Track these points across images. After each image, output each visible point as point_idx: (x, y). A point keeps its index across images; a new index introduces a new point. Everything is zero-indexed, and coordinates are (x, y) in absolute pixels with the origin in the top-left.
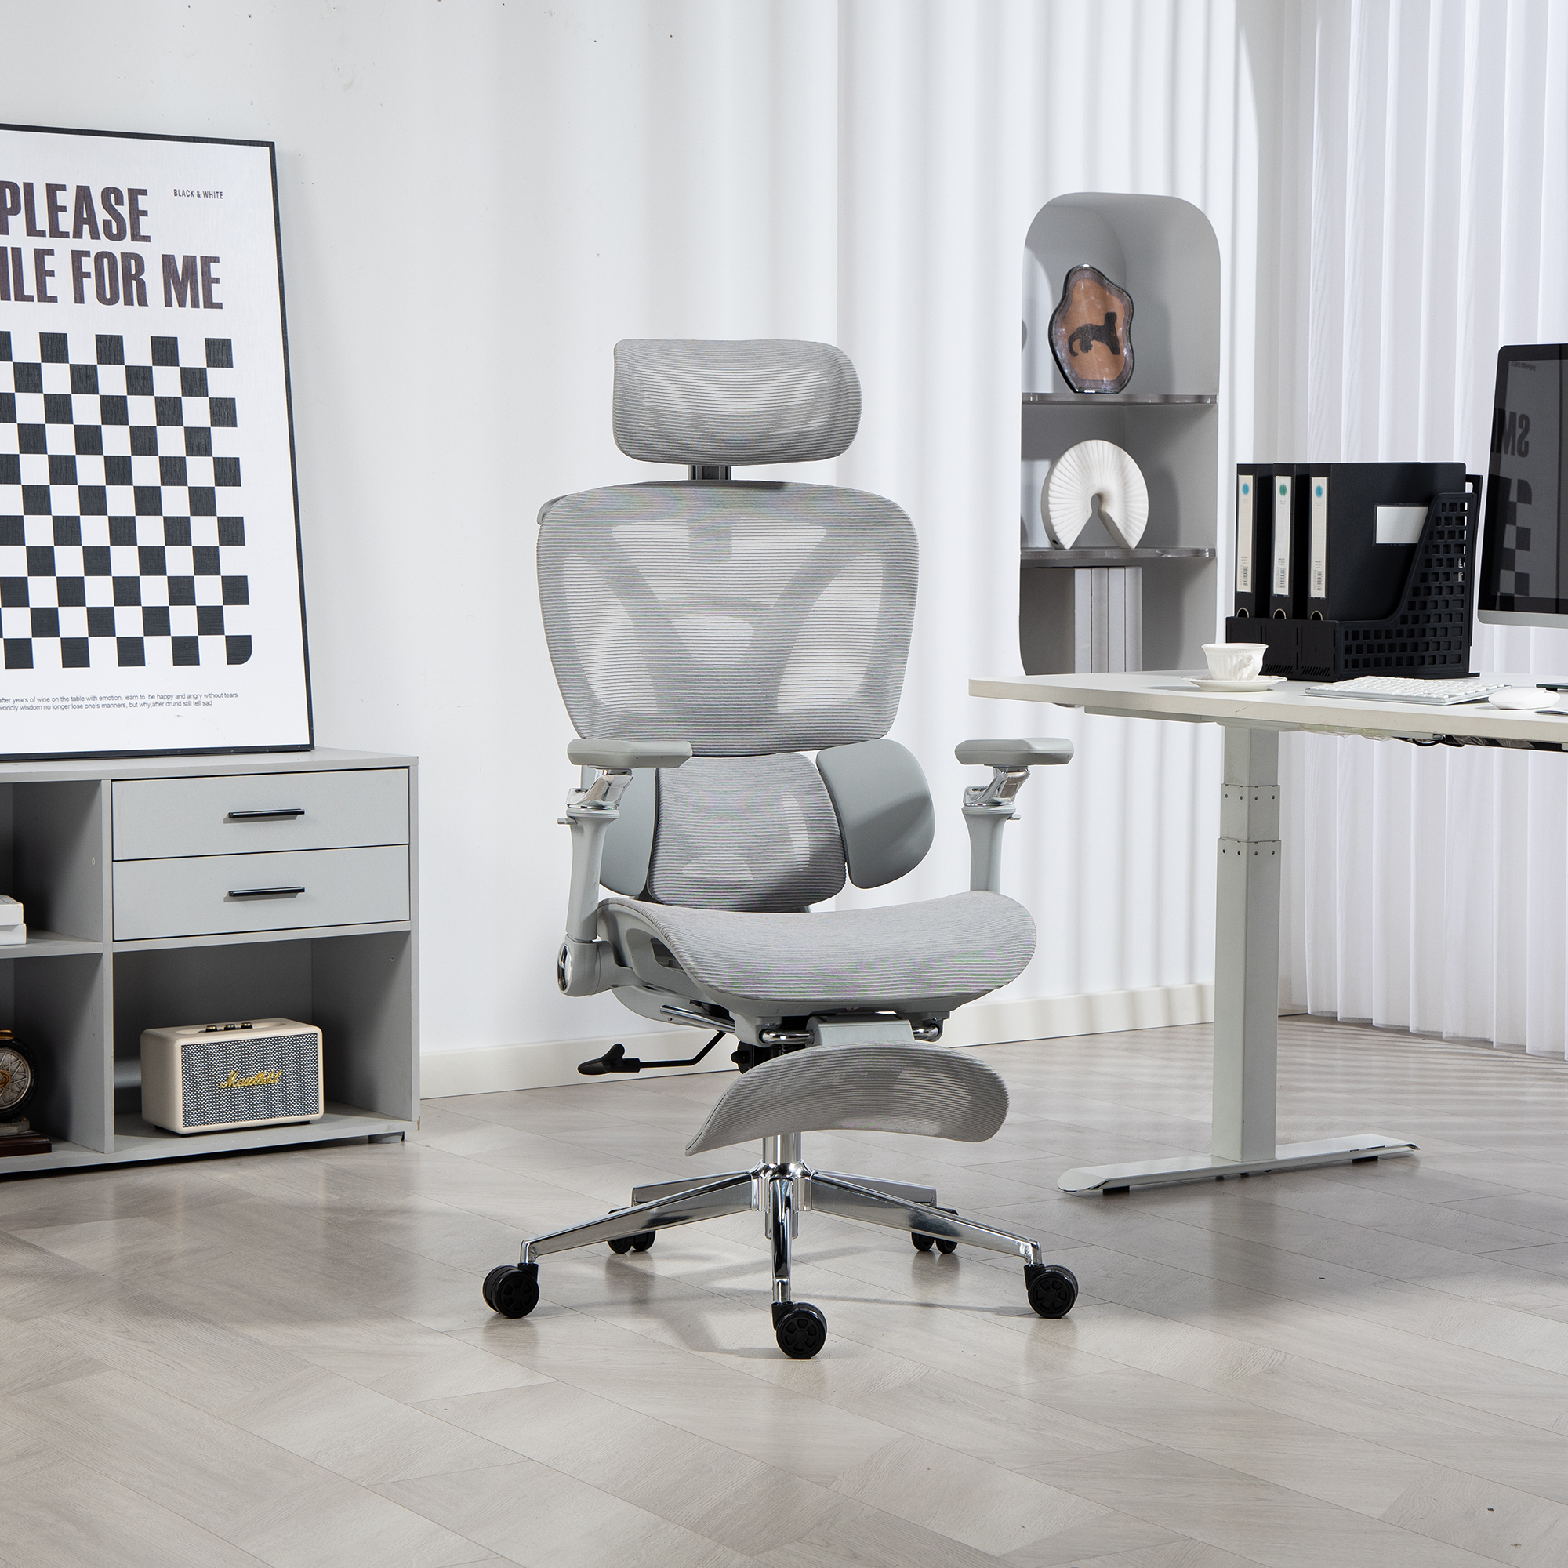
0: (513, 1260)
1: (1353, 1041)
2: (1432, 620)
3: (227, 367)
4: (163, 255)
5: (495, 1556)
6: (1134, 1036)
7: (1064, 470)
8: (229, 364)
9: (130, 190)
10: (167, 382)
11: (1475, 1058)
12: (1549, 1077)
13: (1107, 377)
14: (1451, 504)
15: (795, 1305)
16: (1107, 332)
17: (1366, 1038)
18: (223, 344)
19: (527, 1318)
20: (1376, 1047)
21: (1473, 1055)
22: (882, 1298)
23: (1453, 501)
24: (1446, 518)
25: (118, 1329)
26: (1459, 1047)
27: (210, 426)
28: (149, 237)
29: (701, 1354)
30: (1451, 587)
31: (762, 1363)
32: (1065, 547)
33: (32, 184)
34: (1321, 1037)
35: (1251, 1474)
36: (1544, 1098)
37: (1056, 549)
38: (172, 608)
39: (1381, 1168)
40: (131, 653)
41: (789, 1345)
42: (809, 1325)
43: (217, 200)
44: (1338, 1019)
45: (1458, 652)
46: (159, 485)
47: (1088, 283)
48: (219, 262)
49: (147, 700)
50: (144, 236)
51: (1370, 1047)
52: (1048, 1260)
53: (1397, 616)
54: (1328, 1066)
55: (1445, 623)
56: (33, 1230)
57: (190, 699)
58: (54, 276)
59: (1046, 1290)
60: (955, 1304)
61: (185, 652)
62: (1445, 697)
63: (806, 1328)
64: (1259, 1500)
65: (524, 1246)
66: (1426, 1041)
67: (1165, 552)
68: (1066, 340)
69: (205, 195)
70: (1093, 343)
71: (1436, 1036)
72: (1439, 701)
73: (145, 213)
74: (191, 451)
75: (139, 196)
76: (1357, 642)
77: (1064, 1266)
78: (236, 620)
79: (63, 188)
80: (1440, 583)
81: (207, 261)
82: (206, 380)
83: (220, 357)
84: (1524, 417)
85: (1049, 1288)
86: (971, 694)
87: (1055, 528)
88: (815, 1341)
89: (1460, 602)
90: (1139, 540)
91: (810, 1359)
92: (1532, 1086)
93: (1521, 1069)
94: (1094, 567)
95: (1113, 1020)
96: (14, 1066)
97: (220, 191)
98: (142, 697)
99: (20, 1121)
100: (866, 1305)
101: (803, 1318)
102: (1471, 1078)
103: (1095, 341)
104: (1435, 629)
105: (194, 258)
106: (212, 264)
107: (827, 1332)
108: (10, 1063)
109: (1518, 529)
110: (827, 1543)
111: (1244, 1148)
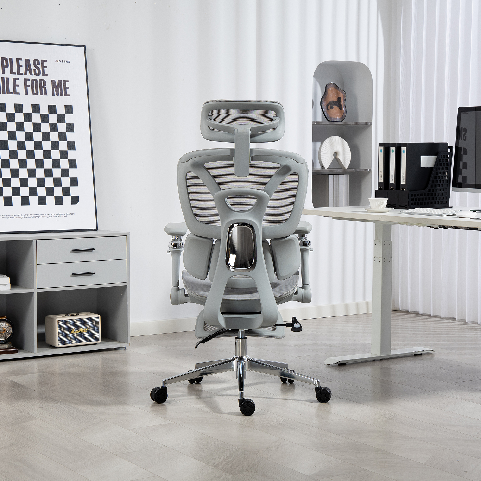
0: (159, 386)
1: (414, 318)
2: (438, 191)
3: (71, 114)
4: (52, 80)
5: (156, 476)
6: (347, 317)
7: (325, 145)
8: (72, 113)
9: (42, 60)
10: (53, 118)
12: (473, 329)
13: (338, 117)
15: (246, 399)
16: (338, 103)
17: (418, 317)
18: (70, 107)
19: (164, 403)
20: (421, 320)
21: (450, 322)
22: (272, 397)
23: (444, 154)
24: (442, 159)
25: (39, 407)
26: (446, 320)
27: (66, 132)
28: (47, 74)
29: (217, 414)
30: (444, 181)
31: (235, 417)
32: (326, 168)
33: (12, 58)
34: (403, 317)
35: (385, 450)
36: (472, 336)
37: (323, 169)
38: (55, 188)
39: (423, 357)
40: (42, 201)
41: (244, 412)
42: (250, 405)
43: (68, 63)
44: (409, 312)
45: (446, 200)
46: (51, 150)
47: (332, 88)
48: (69, 82)
49: (47, 215)
51: (419, 320)
52: (322, 385)
53: (427, 189)
54: (406, 326)
55: (442, 191)
56: (13, 377)
57: (60, 215)
58: (19, 86)
59: (322, 394)
60: (294, 399)
61: (59, 201)
62: (443, 214)
63: (249, 406)
64: (387, 458)
65: (163, 381)
66: (436, 318)
67: (356, 170)
68: (326, 106)
69: (65, 62)
71: (439, 317)
72: (441, 215)
73: (46, 67)
74: (60, 140)
75: (44, 62)
76: (415, 197)
77: (327, 387)
78: (74, 191)
79: (21, 59)
80: (440, 179)
81: (65, 82)
82: (65, 118)
83: (69, 111)
84: (465, 129)
85: (323, 394)
87: (322, 163)
88: (252, 410)
89: (446, 185)
90: (348, 166)
91: (250, 416)
92: (468, 332)
93: (465, 327)
94: (334, 174)
95: (341, 312)
96: (7, 327)
97: (69, 61)
98: (46, 214)
99: (9, 343)
100: (267, 399)
101: (248, 403)
102: (450, 330)
103: (334, 106)
104: (439, 193)
105: (61, 81)
106: (67, 83)
107: (255, 407)
108: (6, 326)
109: (463, 163)
110: (256, 472)
111: (382, 351)
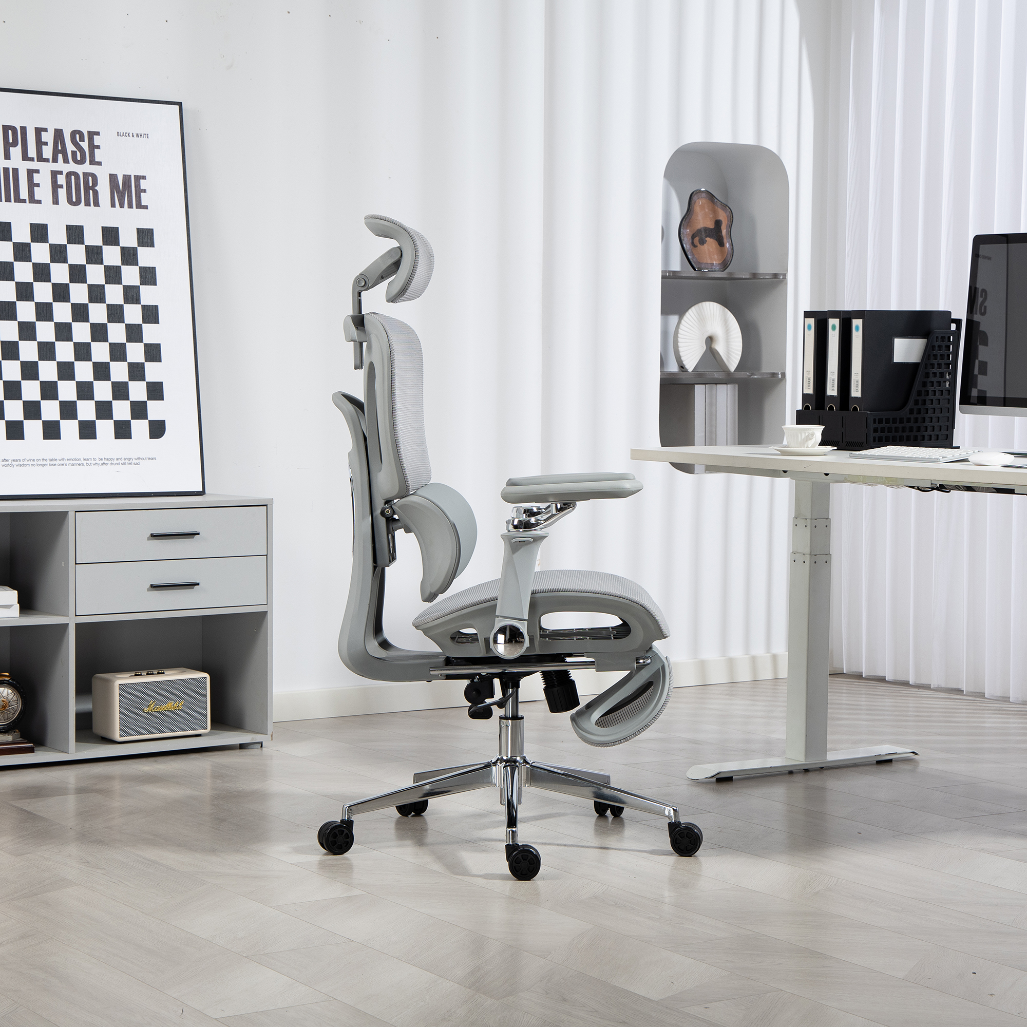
0: (337, 818)
1: (873, 690)
2: (929, 412)
3: (151, 247)
4: (110, 174)
5: (331, 999)
6: (732, 687)
7: (688, 321)
8: (152, 245)
9: (89, 132)
10: (112, 256)
11: (952, 701)
12: (1001, 712)
13: (715, 261)
14: (942, 337)
15: (520, 845)
16: (715, 232)
17: (882, 688)
18: (148, 232)
19: (346, 854)
20: (888, 694)
21: (951, 699)
22: (576, 844)
23: (943, 335)
24: (939, 346)
25: (81, 861)
26: (941, 694)
27: (139, 285)
28: (101, 162)
29: (460, 877)
30: (942, 391)
31: (499, 883)
32: (689, 371)
33: (26, 127)
34: (852, 687)
35: (819, 951)
36: (998, 725)
37: (683, 372)
38: (114, 402)
39: (894, 766)
40: (87, 431)
41: (517, 872)
42: (529, 858)
43: (145, 139)
44: (863, 676)
45: (947, 433)
46: (106, 322)
47: (704, 201)
48: (146, 179)
49: (98, 461)
50: (98, 162)
51: (885, 693)
52: (683, 820)
53: (907, 409)
54: (857, 705)
55: (938, 414)
56: (24, 801)
57: (125, 461)
58: (39, 187)
59: (682, 838)
60: (624, 848)
61: (123, 431)
62: (940, 458)
63: (527, 860)
64: (824, 967)
65: (344, 809)
66: (920, 690)
67: (753, 374)
68: (690, 237)
69: (137, 136)
70: (708, 239)
71: (927, 687)
72: (936, 460)
73: (98, 147)
74: (127, 301)
75: (95, 136)
76: (881, 425)
77: (695, 823)
78: (155, 410)
79: (45, 130)
80: (935, 388)
81: (138, 178)
82: (137, 255)
83: (146, 240)
84: (984, 291)
85: (684, 837)
86: (632, 458)
87: (682, 358)
88: (534, 868)
89: (947, 400)
90: (736, 366)
91: (530, 880)
92: (990, 718)
93: (982, 708)
94: (707, 384)
95: (718, 676)
96: (10, 697)
97: (146, 133)
98: (94, 459)
99: (14, 732)
100: (566, 848)
101: (525, 854)
102: (950, 713)
103: (706, 239)
104: (931, 418)
105: (130, 176)
106: (141, 181)
107: (541, 863)
108: (8, 694)
109: (979, 361)
110: (546, 992)
111: (807, 753)
